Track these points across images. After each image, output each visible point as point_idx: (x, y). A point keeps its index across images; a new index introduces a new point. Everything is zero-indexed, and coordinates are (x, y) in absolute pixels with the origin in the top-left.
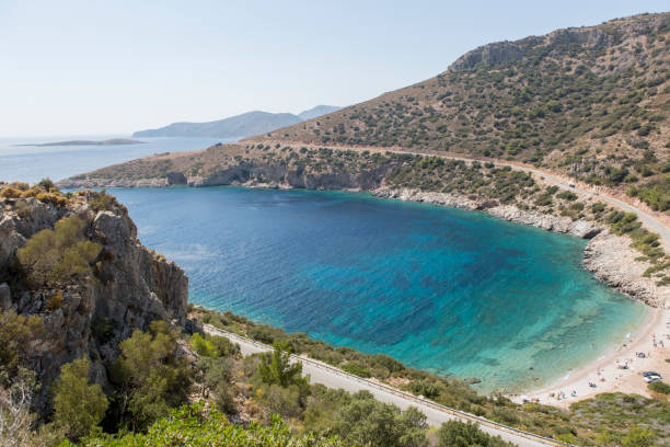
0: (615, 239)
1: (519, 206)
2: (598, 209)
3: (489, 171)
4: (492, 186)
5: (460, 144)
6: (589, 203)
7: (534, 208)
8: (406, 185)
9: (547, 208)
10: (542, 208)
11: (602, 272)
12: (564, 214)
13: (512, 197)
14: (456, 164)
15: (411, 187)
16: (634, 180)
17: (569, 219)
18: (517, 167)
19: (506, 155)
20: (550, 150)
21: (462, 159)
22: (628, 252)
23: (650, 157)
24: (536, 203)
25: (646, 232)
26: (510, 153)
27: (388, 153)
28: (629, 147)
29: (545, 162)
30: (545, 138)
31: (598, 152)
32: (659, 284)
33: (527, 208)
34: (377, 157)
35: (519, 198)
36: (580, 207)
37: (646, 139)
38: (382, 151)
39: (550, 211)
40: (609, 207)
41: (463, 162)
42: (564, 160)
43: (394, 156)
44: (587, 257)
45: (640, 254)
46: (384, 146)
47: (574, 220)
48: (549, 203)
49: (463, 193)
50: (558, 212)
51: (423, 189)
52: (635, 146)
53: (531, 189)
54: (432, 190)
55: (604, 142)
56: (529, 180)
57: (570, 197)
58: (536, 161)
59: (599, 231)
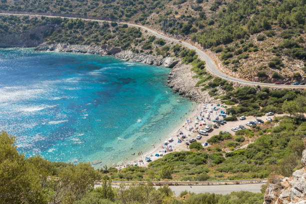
0: (185, 66)
1: (133, 51)
2: (177, 50)
3: (114, 29)
4: (117, 38)
5: (95, 9)
6: (172, 46)
7: (142, 51)
8: (58, 41)
9: (148, 51)
10: (146, 51)
11: (176, 87)
12: (159, 54)
13: (128, 45)
14: (92, 24)
15: (63, 42)
16: (195, 31)
17: (161, 57)
18: (131, 25)
19: (124, 17)
20: (151, 13)
21: (96, 20)
22: (190, 73)
23: (203, 16)
24: (142, 48)
25: (199, 61)
26: (127, 16)
27: (43, 18)
28: (192, 10)
29: (148, 21)
30: (147, 5)
31: (177, 13)
32: (203, 90)
33: (137, 52)
34: (35, 21)
35: (133, 46)
36: (168, 49)
37: (201, 5)
38: (39, 16)
39: (151, 52)
40: (182, 47)
41: (97, 22)
42: (158, 19)
43: (48, 20)
44: (170, 78)
45: (195, 74)
46: (40, 12)
47: (164, 57)
48: (150, 48)
49: (98, 44)
50: (155, 53)
51: (71, 43)
52: (196, 10)
53: (140, 39)
54: (78, 43)
55: (180, 8)
56: (138, 33)
57: (162, 43)
58: (142, 21)
59: (177, 62)
